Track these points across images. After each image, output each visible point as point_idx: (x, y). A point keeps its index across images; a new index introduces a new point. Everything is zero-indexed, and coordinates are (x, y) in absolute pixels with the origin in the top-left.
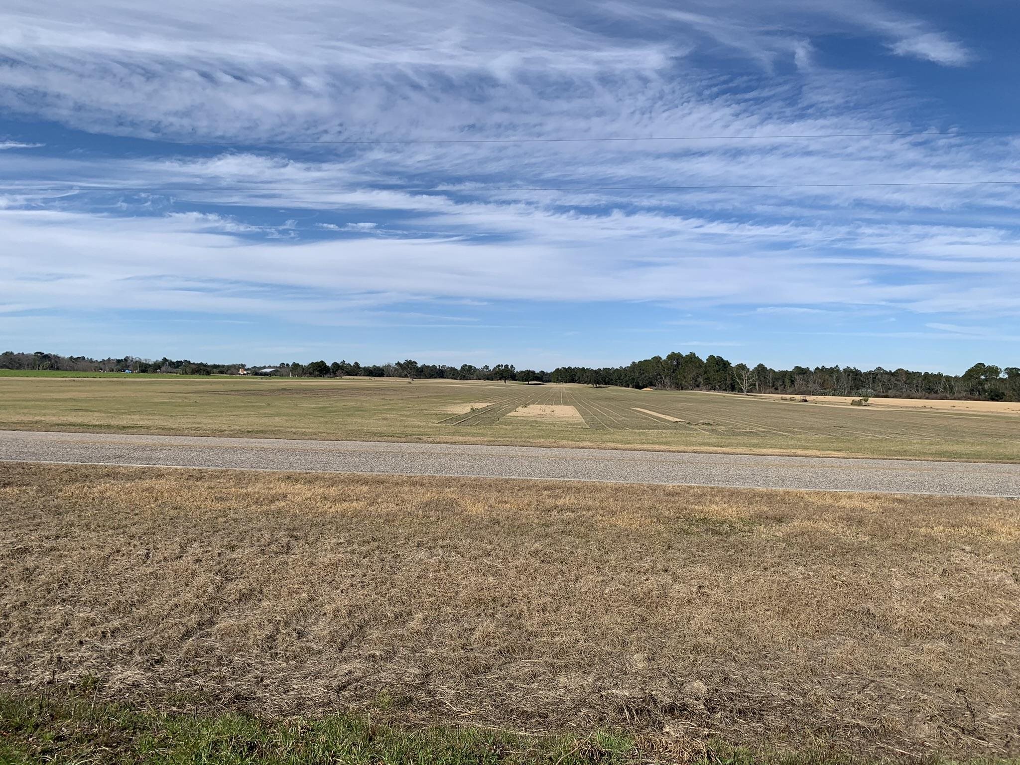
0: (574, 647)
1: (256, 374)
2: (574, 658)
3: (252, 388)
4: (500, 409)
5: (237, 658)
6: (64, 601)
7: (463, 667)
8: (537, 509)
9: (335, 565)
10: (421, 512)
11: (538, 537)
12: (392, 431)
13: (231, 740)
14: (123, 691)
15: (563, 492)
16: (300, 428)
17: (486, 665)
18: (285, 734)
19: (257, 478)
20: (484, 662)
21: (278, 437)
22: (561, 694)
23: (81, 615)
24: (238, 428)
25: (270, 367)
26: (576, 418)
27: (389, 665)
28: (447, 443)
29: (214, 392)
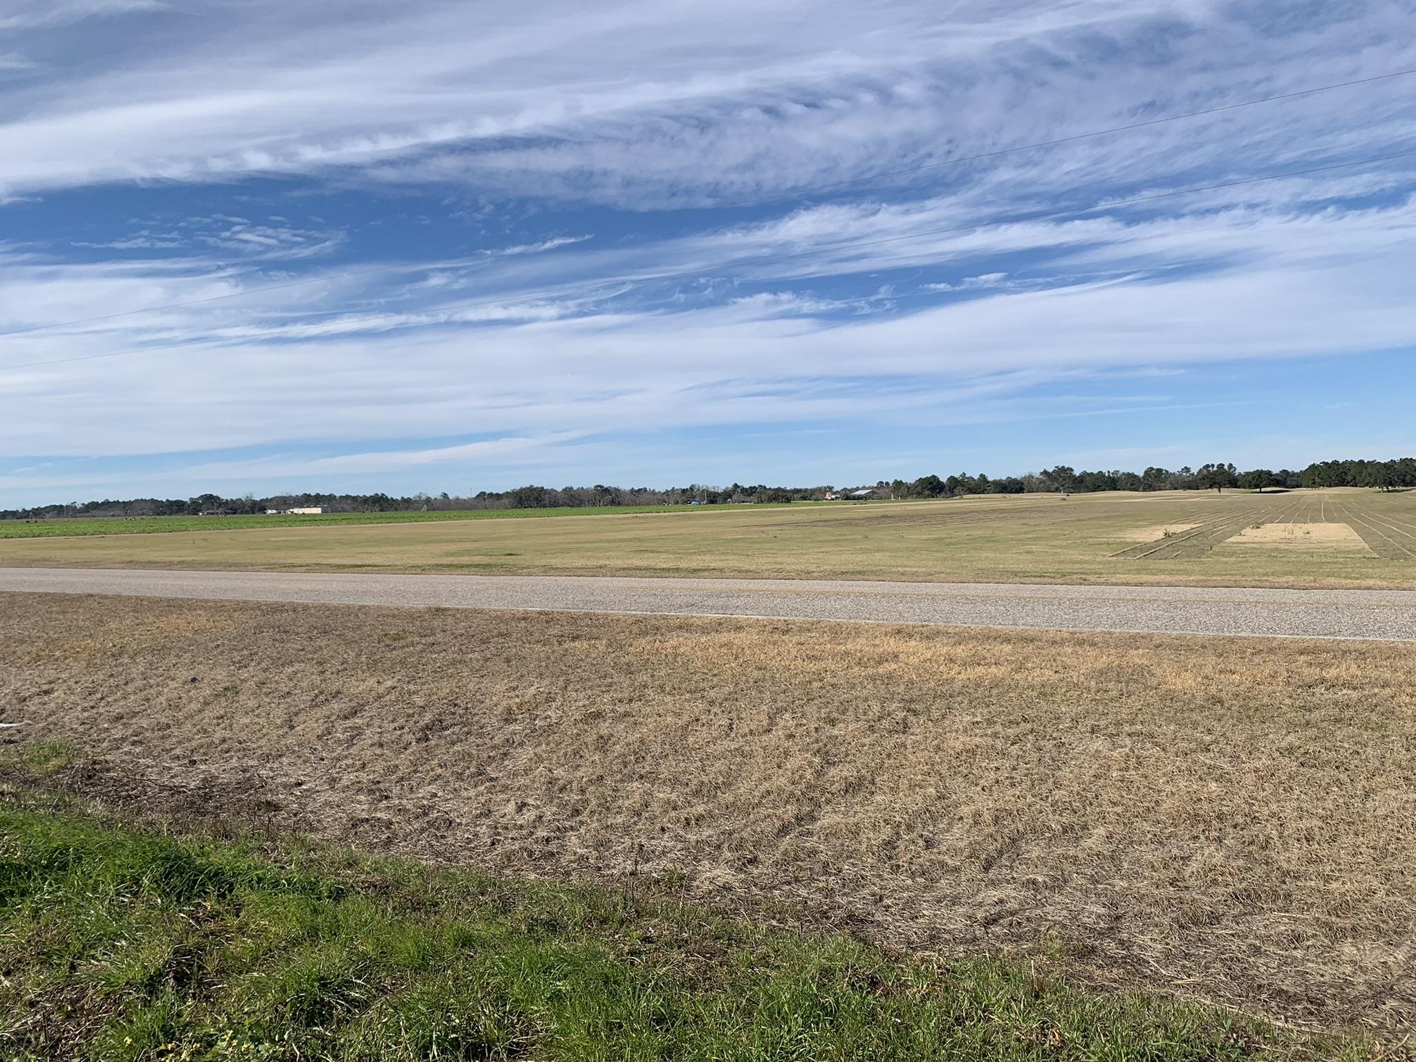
0: (1367, 901)
1: (848, 498)
2: (1368, 919)
3: (843, 517)
4: (1213, 533)
5: (847, 867)
6: (641, 777)
7: (1173, 911)
8: (1288, 683)
9: (972, 752)
10: (1093, 683)
11: (1292, 726)
12: (1041, 569)
13: (847, 970)
14: (714, 893)
15: (1335, 657)
16: (910, 567)
17: (1212, 913)
18: (917, 972)
19: (858, 632)
20: (1209, 908)
21: (881, 578)
22: (1347, 972)
23: (661, 795)
24: (828, 568)
25: (864, 488)
26: (1351, 541)
27: (1058, 898)
28: (1128, 584)
29: (796, 524)
